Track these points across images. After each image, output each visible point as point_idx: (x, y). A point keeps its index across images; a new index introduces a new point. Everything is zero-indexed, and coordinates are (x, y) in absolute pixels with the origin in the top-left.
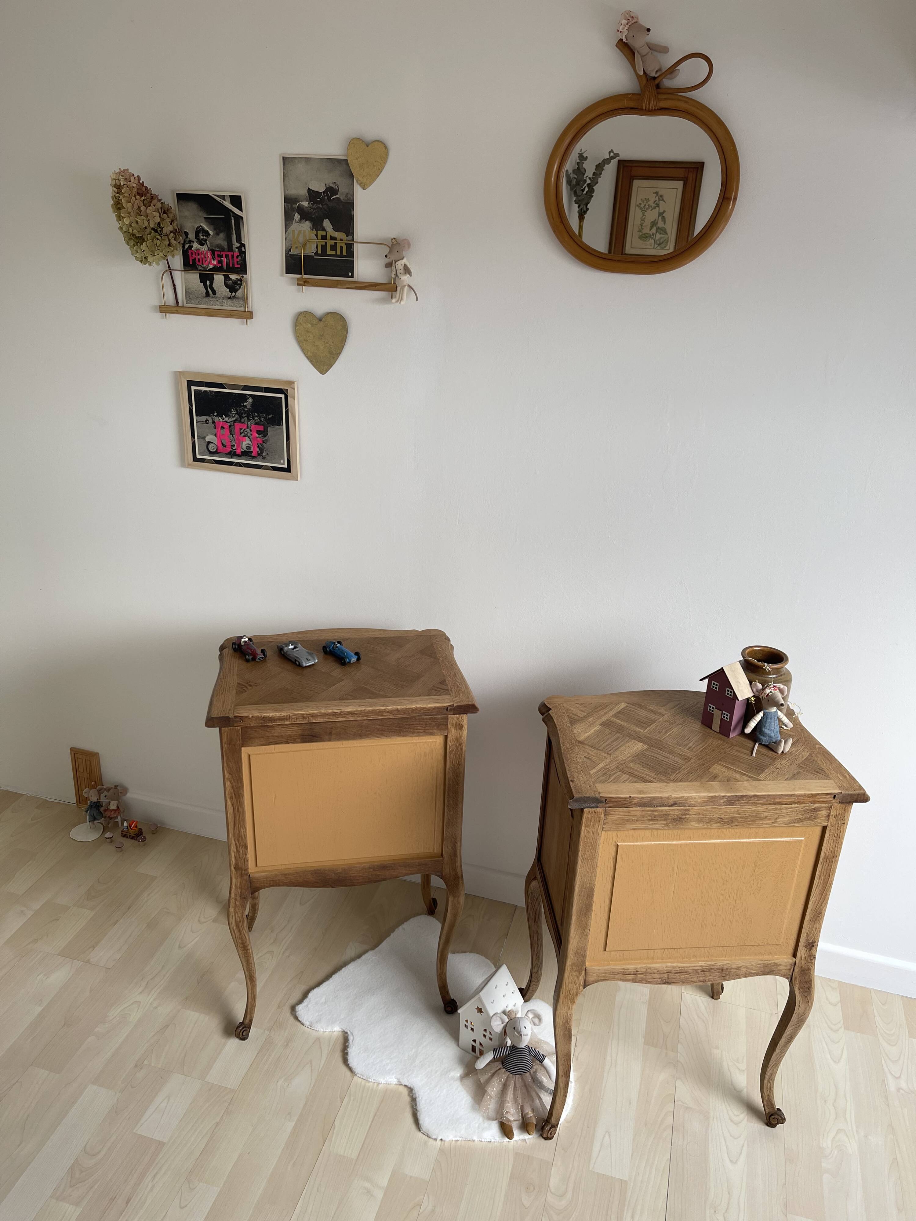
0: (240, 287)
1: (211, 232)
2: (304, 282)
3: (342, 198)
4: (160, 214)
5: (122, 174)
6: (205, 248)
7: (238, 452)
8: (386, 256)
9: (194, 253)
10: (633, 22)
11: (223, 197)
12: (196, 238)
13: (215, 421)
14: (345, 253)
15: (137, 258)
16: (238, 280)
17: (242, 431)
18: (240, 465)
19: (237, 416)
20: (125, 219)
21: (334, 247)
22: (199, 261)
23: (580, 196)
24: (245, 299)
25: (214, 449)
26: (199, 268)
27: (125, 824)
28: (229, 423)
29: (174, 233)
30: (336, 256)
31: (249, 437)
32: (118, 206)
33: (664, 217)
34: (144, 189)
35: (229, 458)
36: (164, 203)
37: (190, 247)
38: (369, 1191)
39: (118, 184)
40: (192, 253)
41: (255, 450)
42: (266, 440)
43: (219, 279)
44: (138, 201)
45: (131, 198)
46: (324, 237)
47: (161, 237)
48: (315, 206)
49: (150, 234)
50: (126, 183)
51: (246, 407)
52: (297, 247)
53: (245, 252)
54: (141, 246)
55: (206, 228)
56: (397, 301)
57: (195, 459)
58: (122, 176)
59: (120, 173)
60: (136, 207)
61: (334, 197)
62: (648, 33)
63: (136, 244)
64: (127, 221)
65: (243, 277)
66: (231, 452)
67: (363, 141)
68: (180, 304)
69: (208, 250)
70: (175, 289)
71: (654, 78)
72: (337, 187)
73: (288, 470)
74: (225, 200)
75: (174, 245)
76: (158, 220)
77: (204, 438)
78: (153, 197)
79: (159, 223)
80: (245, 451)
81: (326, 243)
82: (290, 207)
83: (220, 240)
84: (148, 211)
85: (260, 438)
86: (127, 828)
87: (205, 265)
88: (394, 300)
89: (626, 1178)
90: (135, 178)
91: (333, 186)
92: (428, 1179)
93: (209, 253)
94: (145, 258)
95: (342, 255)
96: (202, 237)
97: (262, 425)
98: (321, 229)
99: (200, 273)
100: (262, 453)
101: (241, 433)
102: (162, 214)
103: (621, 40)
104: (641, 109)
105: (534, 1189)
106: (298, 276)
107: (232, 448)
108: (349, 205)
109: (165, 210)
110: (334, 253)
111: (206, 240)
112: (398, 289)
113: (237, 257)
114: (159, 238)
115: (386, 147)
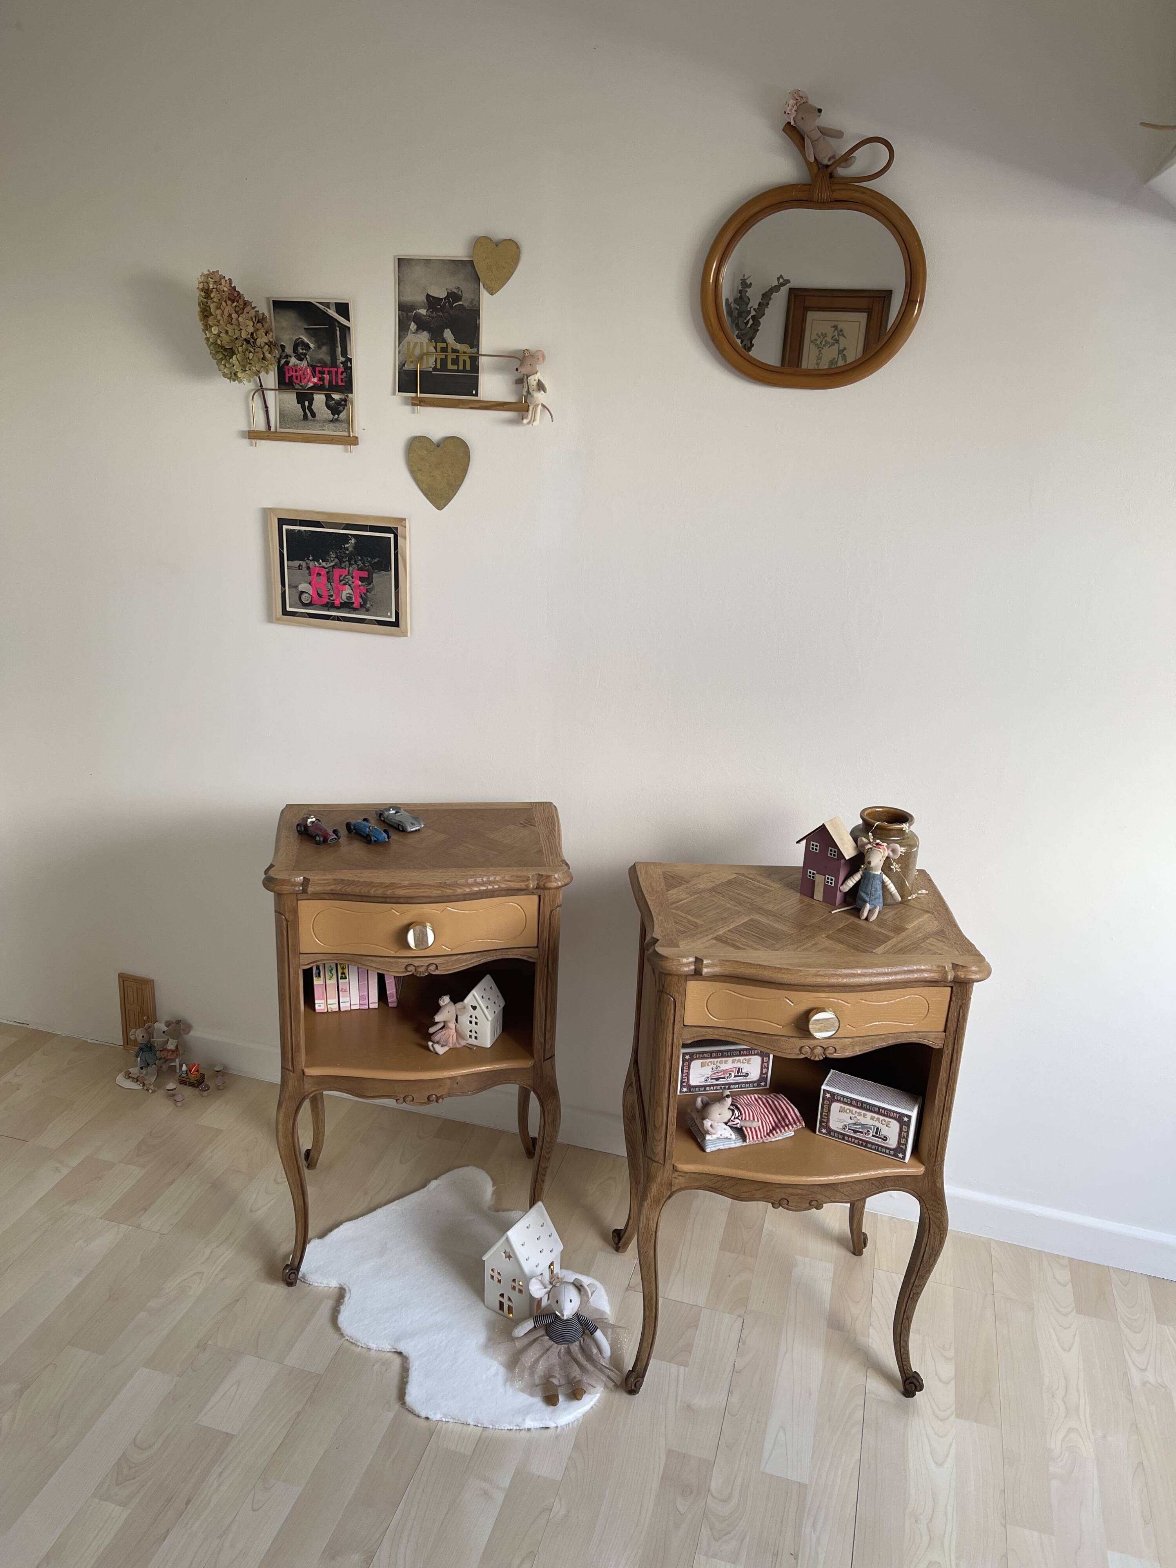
0: (344, 408)
1: (312, 345)
2: (420, 401)
3: (465, 305)
4: (254, 323)
5: (212, 276)
6: (304, 364)
7: (337, 603)
8: (517, 370)
9: (291, 370)
10: (801, 102)
11: (327, 305)
12: (294, 352)
13: (311, 566)
14: (468, 368)
15: (225, 375)
16: (342, 400)
17: (342, 578)
18: (338, 619)
19: (336, 560)
20: (213, 329)
21: (455, 362)
22: (297, 379)
23: (743, 330)
24: (349, 422)
25: (308, 600)
26: (297, 386)
27: (184, 1068)
28: (327, 568)
29: (269, 346)
30: (458, 371)
31: (350, 585)
32: (205, 313)
33: (844, 355)
34: (236, 294)
35: (325, 610)
36: (258, 311)
37: (287, 363)
38: (486, 1493)
39: (206, 287)
40: (288, 369)
41: (357, 601)
42: (372, 589)
43: (319, 399)
44: (228, 308)
45: (221, 304)
46: (444, 350)
47: (254, 350)
48: (434, 314)
49: (242, 346)
50: (215, 286)
51: (347, 549)
52: (412, 362)
53: (351, 368)
54: (231, 360)
55: (306, 340)
56: (529, 423)
57: (285, 613)
58: (211, 278)
59: (209, 275)
60: (226, 314)
61: (457, 304)
62: (819, 114)
63: (224, 358)
64: (215, 330)
65: (348, 396)
66: (328, 603)
67: (491, 240)
68: (273, 429)
69: (308, 365)
70: (267, 412)
71: (827, 166)
72: (460, 293)
73: (396, 624)
74: (329, 308)
75: (269, 359)
76: (251, 329)
77: (296, 587)
78: (246, 304)
79: (252, 334)
80: (345, 602)
81: (446, 356)
82: (405, 315)
83: (323, 354)
84: (240, 319)
85: (363, 586)
86: (187, 1073)
87: (303, 383)
88: (525, 421)
89: (805, 1480)
90: (226, 281)
91: (456, 291)
92: (560, 1480)
93: (309, 370)
94: (235, 374)
95: (464, 370)
96: (301, 351)
97: (367, 571)
98: (441, 340)
99: (297, 393)
100: (366, 605)
101: (341, 581)
102: (256, 323)
103: (789, 123)
104: (812, 201)
105: (692, 1492)
106: (413, 395)
107: (329, 599)
108: (474, 313)
109: (260, 320)
110: (455, 367)
111: (305, 354)
112: (531, 408)
113: (342, 374)
114: (253, 350)
115: (518, 247)
